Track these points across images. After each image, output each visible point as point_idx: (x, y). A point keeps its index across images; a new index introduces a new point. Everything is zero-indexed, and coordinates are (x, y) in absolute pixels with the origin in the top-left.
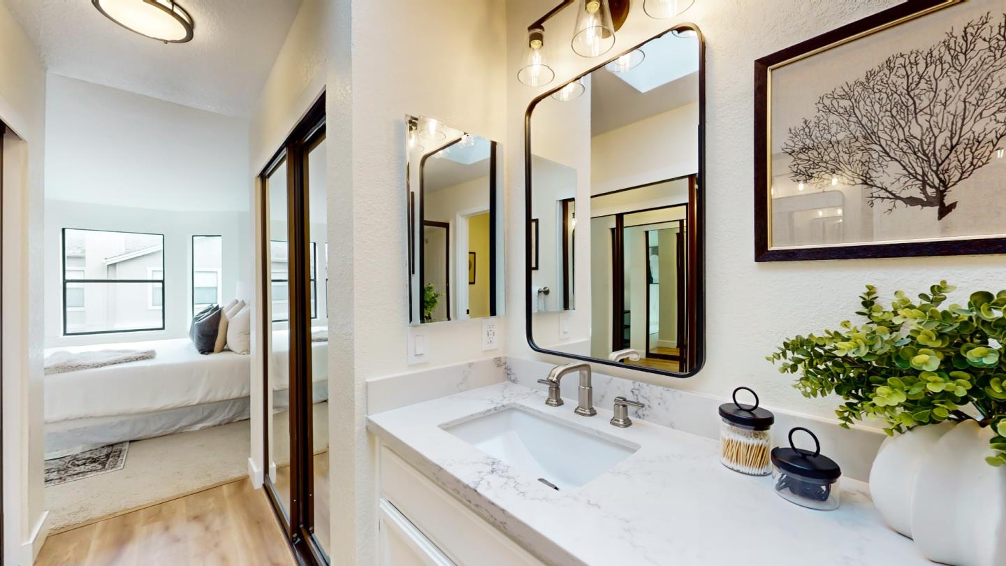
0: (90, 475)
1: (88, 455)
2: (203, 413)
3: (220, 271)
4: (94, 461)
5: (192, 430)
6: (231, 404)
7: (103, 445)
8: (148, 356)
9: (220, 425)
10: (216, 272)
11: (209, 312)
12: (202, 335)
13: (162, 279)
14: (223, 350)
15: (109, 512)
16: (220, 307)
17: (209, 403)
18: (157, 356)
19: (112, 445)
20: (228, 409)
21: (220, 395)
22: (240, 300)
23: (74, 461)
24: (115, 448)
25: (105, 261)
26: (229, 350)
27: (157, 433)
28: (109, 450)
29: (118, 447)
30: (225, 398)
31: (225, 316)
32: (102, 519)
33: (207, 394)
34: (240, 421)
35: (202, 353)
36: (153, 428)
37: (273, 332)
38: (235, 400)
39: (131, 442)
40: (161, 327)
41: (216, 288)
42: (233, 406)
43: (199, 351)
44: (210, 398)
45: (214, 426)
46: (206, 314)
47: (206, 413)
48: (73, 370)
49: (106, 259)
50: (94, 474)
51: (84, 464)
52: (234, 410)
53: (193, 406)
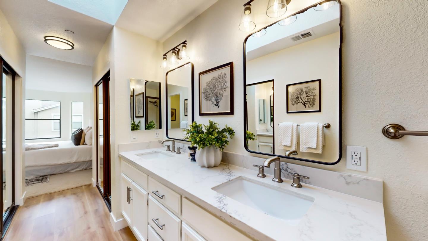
0: (37, 184)
1: (35, 179)
2: (76, 165)
3: (83, 115)
4: (38, 180)
5: (72, 171)
6: (86, 163)
7: (40, 176)
8: (56, 146)
9: (82, 170)
10: (82, 116)
11: (78, 131)
12: (76, 139)
13: (59, 118)
14: (83, 144)
15: (46, 193)
16: (82, 129)
17: (78, 162)
18: (59, 146)
19: (44, 176)
20: (85, 165)
21: (82, 159)
22: (90, 127)
23: (31, 180)
24: (45, 177)
25: (33, 111)
26: (86, 144)
27: (60, 172)
28: (43, 177)
29: (46, 177)
30: (84, 161)
31: (84, 132)
32: (43, 195)
33: (77, 159)
34: (89, 169)
35: (76, 145)
36: (58, 171)
37: (100, 139)
38: (88, 161)
39: (50, 175)
40: (59, 137)
41: (82, 122)
42: (87, 163)
43: (75, 144)
44: (79, 160)
45: (80, 170)
46: (77, 131)
47: (77, 166)
48: (30, 150)
49: (33, 110)
50: (39, 184)
51: (35, 181)
52: (87, 165)
53: (72, 163)
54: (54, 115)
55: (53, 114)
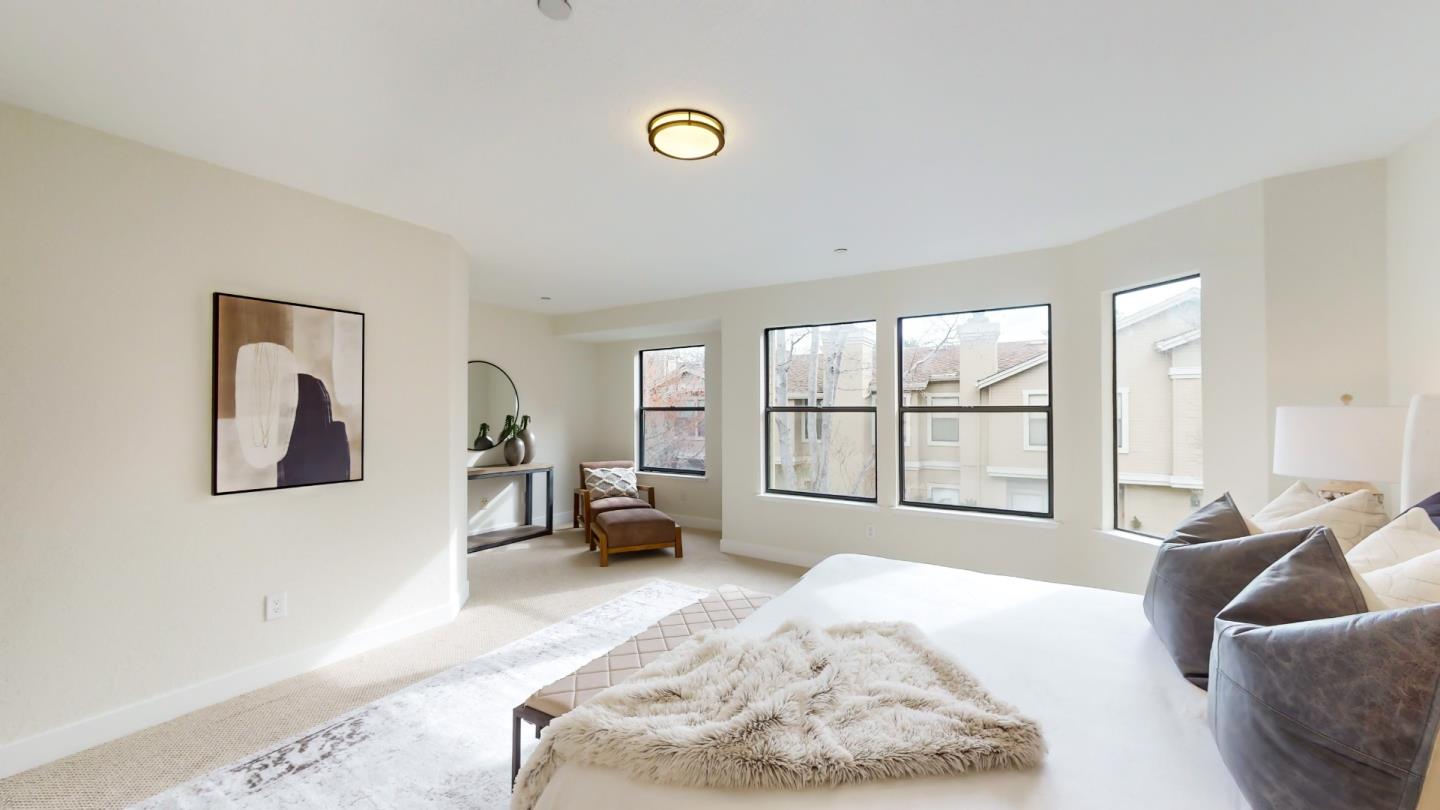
13: (1048, 405)
25: (977, 384)
49: (977, 380)
54: (1030, 396)
55: (1026, 393)
